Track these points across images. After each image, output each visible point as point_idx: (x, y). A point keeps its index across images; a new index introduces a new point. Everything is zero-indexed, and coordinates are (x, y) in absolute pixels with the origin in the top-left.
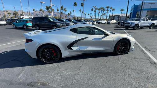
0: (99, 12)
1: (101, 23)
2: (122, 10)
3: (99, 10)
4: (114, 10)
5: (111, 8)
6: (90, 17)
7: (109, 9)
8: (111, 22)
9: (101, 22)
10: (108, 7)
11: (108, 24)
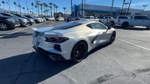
0: (41, 8)
1: (49, 20)
2: (65, 8)
3: (41, 5)
4: (57, 7)
5: (54, 5)
6: (30, 13)
7: (52, 6)
8: (59, 19)
9: (49, 18)
10: (51, 4)
11: (57, 21)
